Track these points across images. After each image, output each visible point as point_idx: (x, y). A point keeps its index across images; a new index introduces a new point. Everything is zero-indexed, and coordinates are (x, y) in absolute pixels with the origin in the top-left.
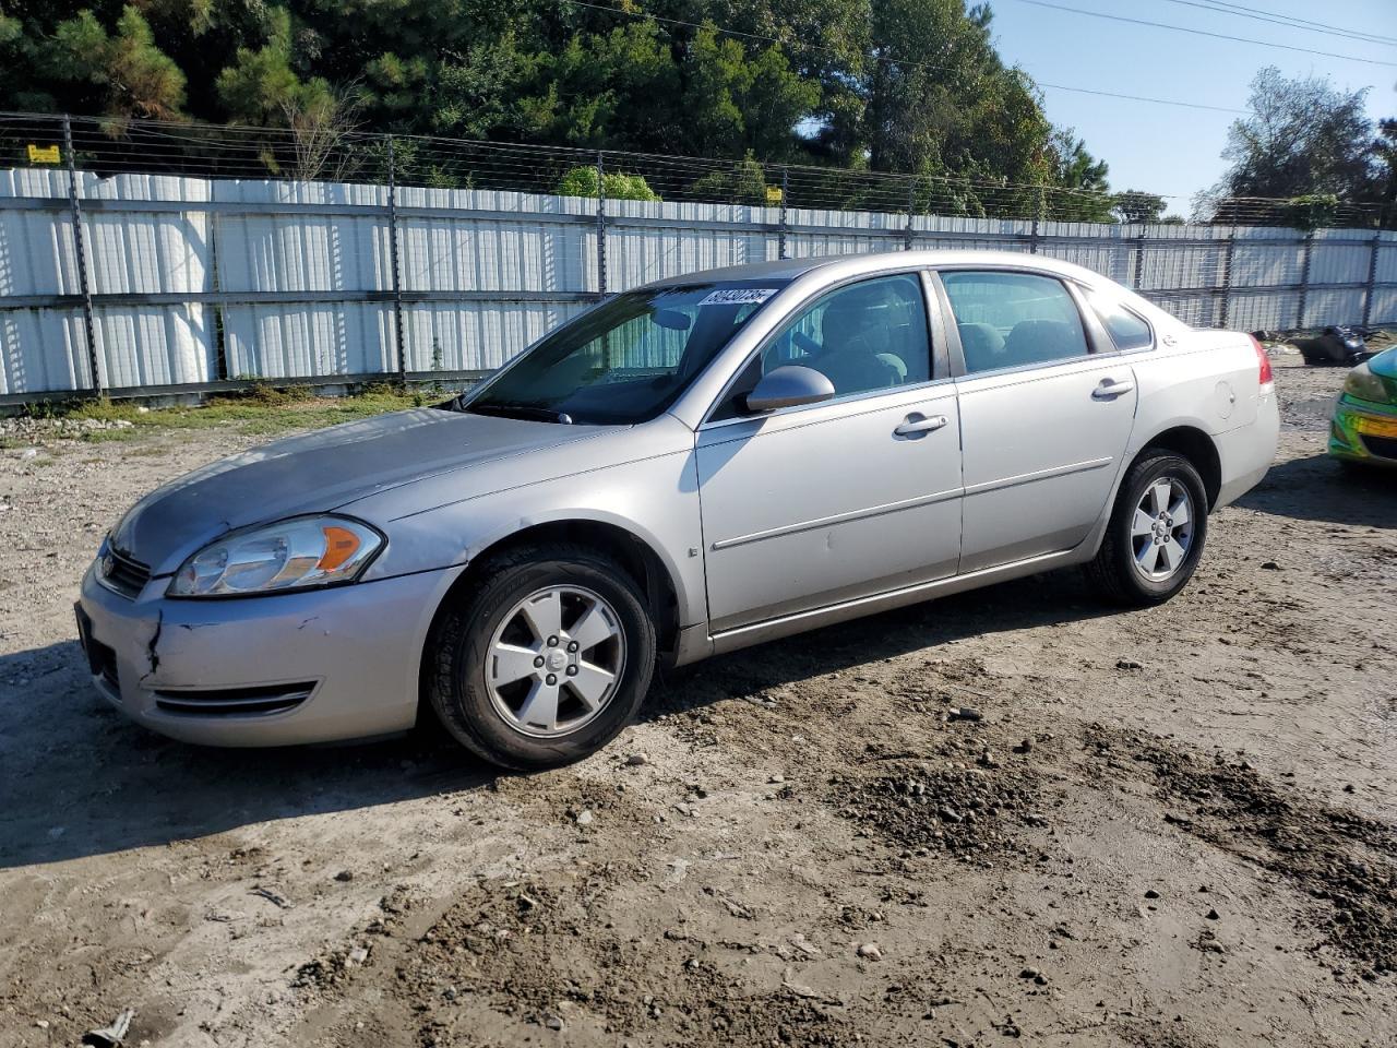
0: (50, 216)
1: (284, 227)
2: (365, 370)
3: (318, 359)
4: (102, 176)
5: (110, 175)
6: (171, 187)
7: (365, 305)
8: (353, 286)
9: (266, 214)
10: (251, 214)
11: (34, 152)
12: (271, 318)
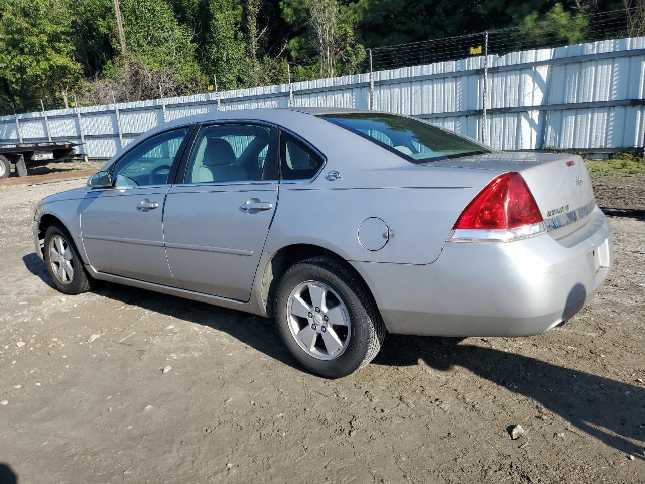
0: (478, 76)
1: (585, 68)
2: (622, 146)
3: (593, 139)
4: (500, 55)
5: (503, 55)
6: (530, 56)
7: (629, 109)
8: (623, 97)
9: (577, 62)
10: (570, 63)
11: (473, 51)
12: (570, 117)
